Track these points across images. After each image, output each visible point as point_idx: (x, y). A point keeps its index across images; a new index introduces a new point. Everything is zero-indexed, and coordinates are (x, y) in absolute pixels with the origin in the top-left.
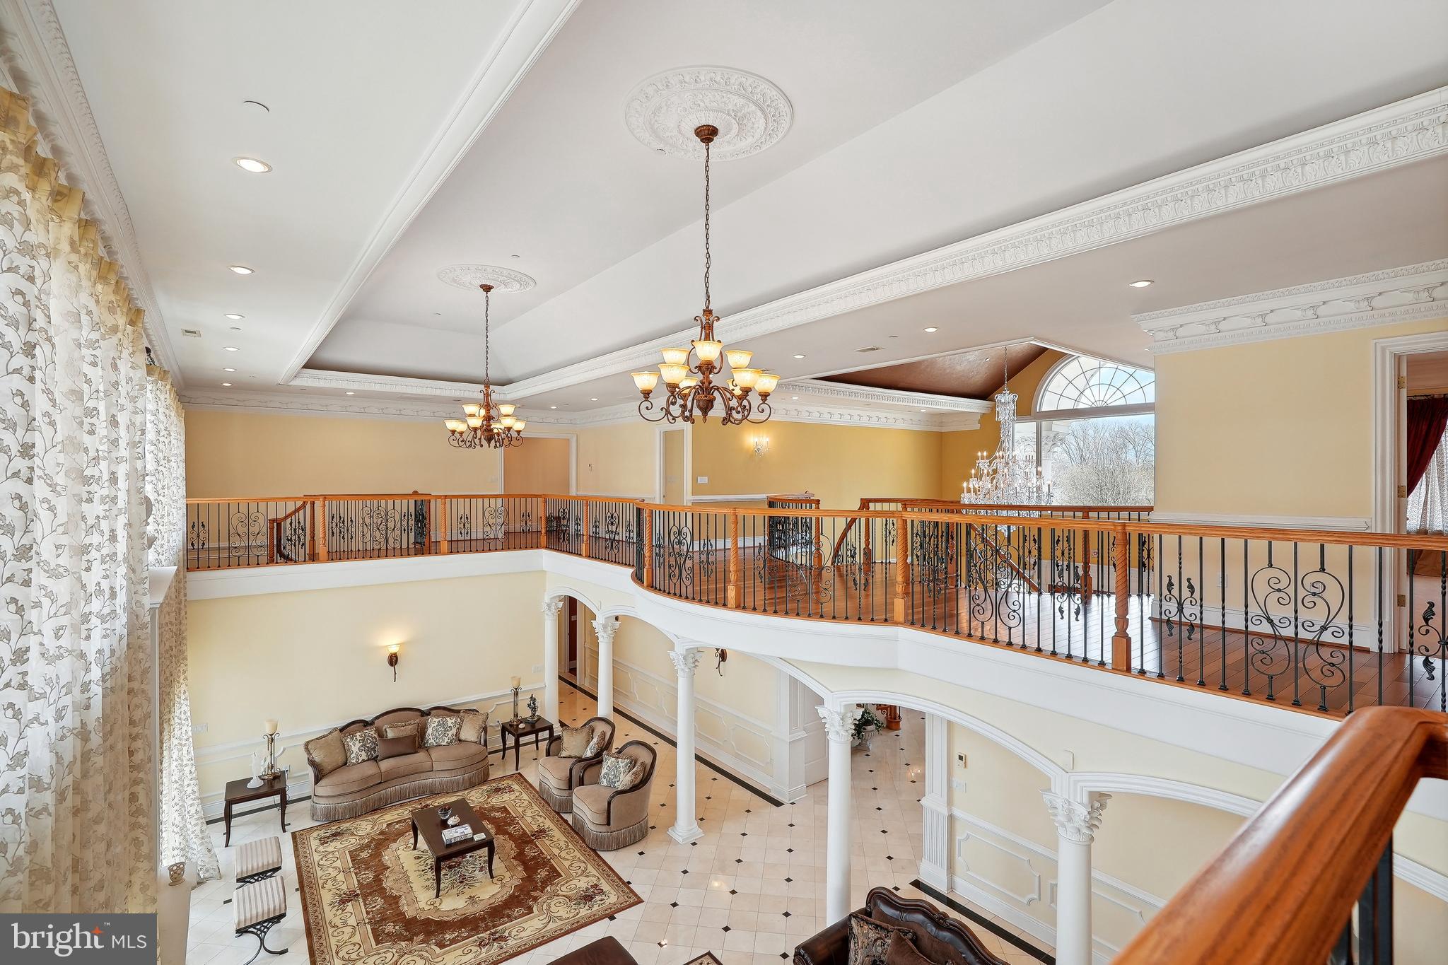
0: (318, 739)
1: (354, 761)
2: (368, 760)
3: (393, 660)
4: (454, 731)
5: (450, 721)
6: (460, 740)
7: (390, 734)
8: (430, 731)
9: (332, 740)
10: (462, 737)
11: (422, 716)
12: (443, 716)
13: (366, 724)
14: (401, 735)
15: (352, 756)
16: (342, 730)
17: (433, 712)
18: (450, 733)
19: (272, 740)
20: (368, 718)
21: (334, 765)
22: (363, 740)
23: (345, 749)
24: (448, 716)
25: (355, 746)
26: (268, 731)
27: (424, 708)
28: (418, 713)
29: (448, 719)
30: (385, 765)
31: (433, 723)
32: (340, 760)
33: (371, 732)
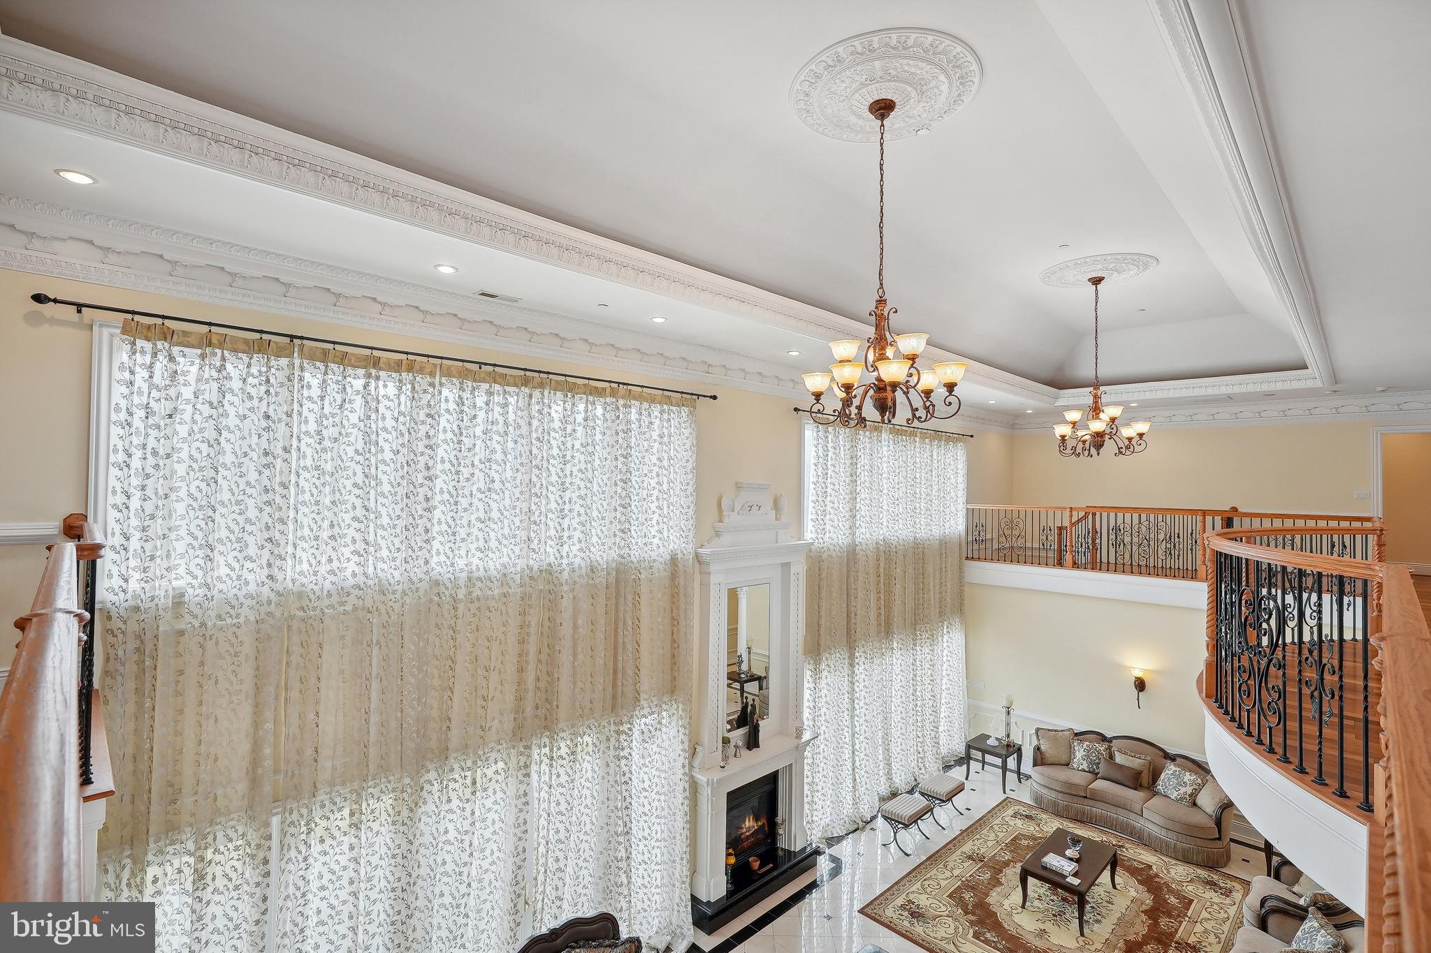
0: (1049, 730)
1: (1075, 766)
2: (1090, 772)
3: (1140, 685)
4: (1189, 790)
5: (1188, 777)
6: (1195, 804)
7: (1119, 758)
8: (1162, 776)
9: (1061, 737)
10: (1200, 801)
11: (1165, 758)
12: (1184, 768)
13: (1103, 738)
14: (1127, 764)
15: (1075, 760)
16: (1076, 734)
17: (1179, 760)
18: (1183, 790)
19: (1009, 713)
20: (1109, 735)
21: (1057, 760)
22: (1088, 751)
23: (1071, 752)
24: (1190, 771)
25: (1080, 753)
26: (1005, 704)
27: (1172, 750)
28: (1161, 753)
29: (1188, 774)
30: (1100, 784)
31: (1171, 769)
32: (1064, 759)
33: (1102, 747)
